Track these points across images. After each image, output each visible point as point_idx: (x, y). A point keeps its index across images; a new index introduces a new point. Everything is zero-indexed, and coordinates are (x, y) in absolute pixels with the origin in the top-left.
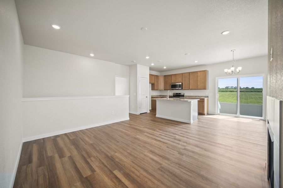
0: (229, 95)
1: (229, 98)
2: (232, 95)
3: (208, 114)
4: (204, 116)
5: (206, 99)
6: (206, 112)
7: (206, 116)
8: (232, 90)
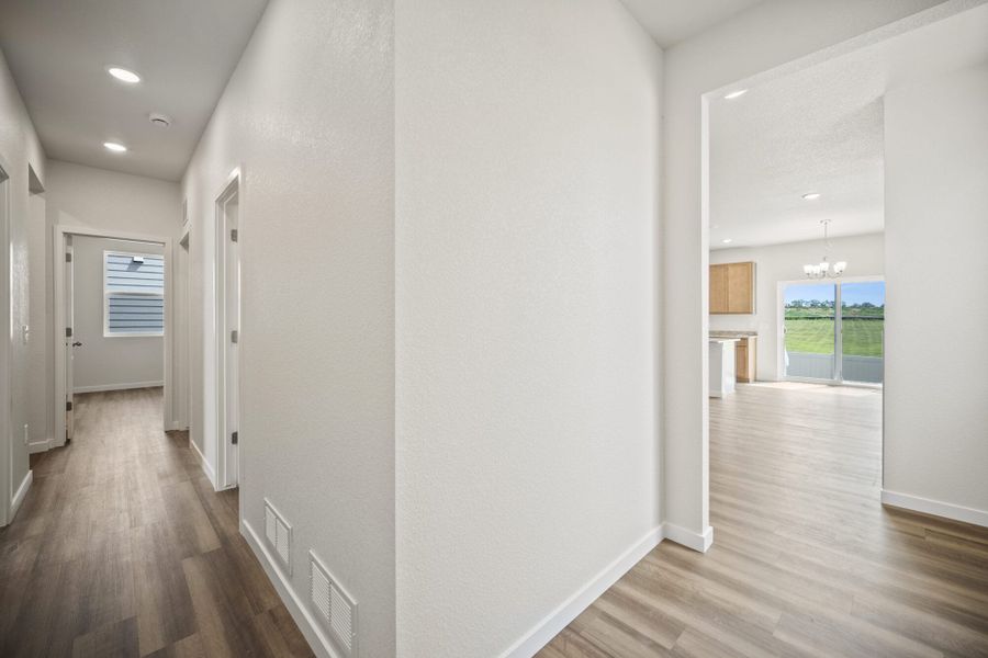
0: (804, 330)
1: (804, 339)
2: (816, 329)
3: (756, 380)
4: (747, 384)
5: (751, 339)
6: (751, 375)
7: (752, 385)
8: (813, 312)
